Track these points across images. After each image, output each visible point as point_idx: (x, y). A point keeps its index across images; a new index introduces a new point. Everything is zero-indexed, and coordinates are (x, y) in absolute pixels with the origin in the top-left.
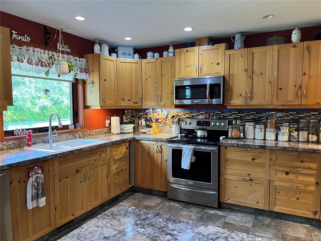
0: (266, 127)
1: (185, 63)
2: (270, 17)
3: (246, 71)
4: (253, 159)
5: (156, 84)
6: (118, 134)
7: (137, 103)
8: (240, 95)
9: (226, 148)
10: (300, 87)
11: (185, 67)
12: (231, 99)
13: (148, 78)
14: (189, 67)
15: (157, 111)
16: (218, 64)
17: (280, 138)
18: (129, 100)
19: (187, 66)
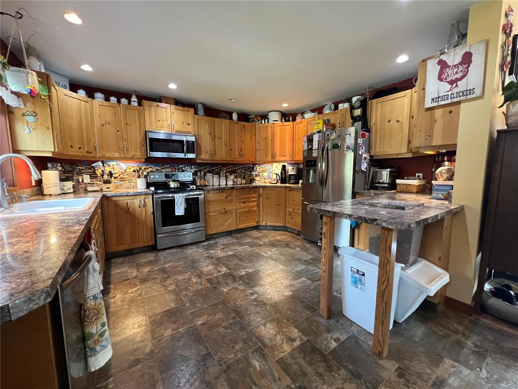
0: (220, 176)
1: (156, 117)
2: (233, 100)
3: (210, 134)
4: (226, 198)
5: (119, 133)
6: (60, 194)
7: (90, 153)
8: (207, 152)
9: (208, 192)
10: (241, 149)
11: (156, 121)
12: (200, 155)
13: (105, 124)
14: (161, 121)
15: (111, 165)
16: (189, 124)
17: (228, 183)
18: (80, 148)
19: (158, 120)
